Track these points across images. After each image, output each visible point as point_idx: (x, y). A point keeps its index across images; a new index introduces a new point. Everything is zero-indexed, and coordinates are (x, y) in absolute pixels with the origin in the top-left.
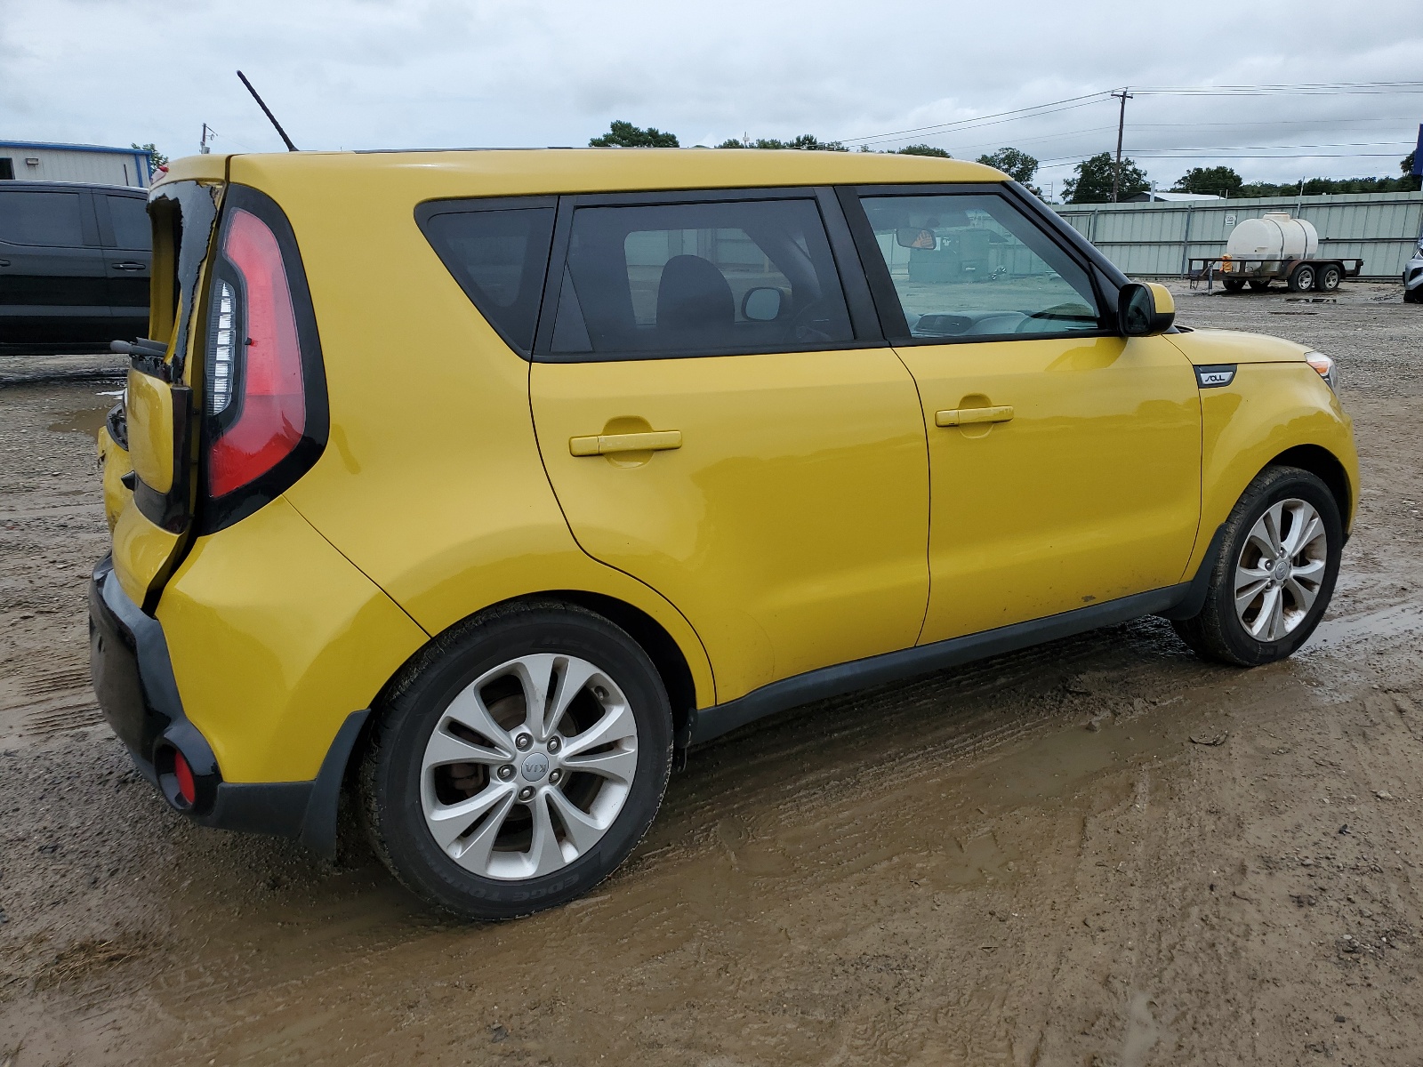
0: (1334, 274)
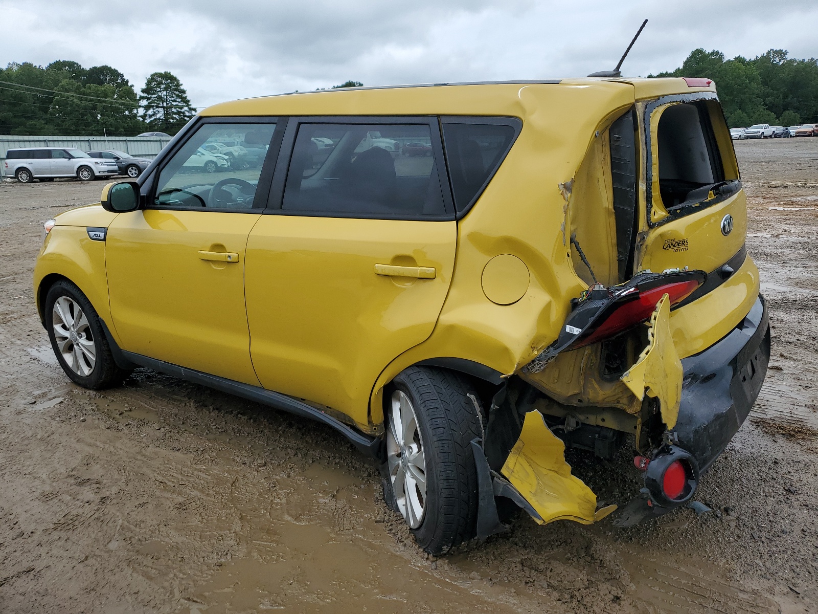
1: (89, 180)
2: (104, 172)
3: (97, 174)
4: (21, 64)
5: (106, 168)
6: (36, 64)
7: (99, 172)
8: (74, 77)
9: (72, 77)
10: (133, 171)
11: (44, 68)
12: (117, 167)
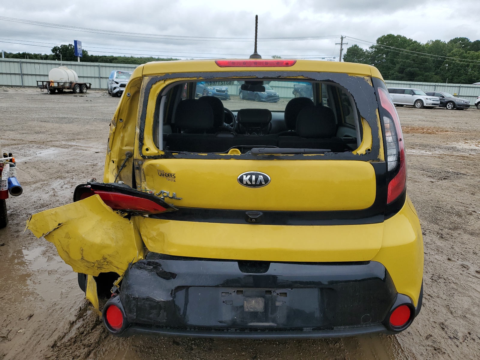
0: (85, 88)
1: (420, 108)
2: (429, 104)
3: (425, 105)
4: (434, 41)
5: (432, 102)
6: (442, 40)
7: (427, 104)
8: (463, 47)
9: (462, 47)
10: (450, 106)
11: (447, 43)
12: (439, 102)
